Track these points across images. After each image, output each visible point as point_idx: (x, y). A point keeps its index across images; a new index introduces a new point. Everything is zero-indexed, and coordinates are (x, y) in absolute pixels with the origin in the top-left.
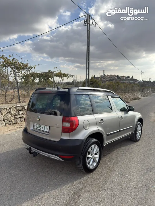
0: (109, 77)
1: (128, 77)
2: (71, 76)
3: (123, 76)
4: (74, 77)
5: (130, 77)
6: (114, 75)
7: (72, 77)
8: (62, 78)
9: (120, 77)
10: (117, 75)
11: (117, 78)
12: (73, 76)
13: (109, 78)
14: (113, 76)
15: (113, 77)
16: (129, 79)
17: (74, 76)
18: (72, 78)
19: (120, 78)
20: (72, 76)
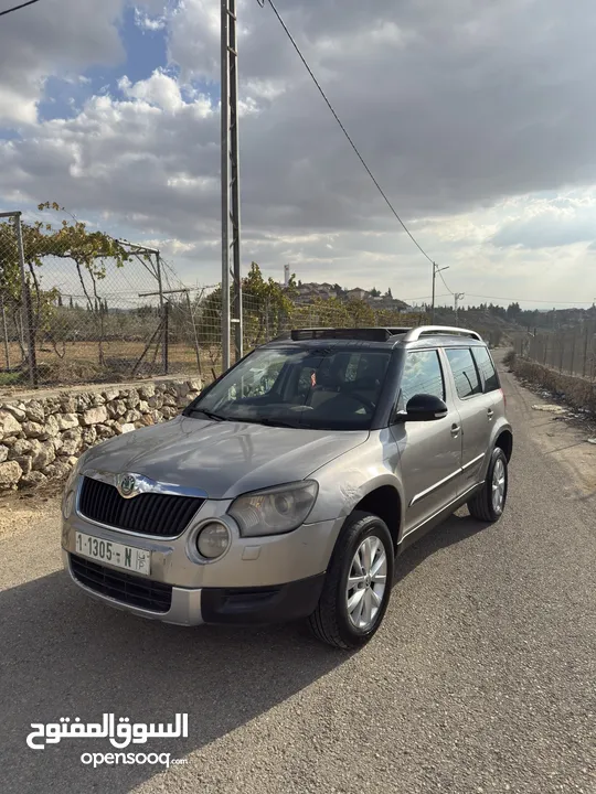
0: (305, 290)
1: (375, 293)
2: (142, 256)
3: (358, 290)
4: (158, 259)
5: (379, 293)
6: (325, 285)
7: (148, 257)
8: (88, 266)
9: (346, 292)
10: (336, 286)
11: (334, 295)
12: (153, 256)
13: (307, 294)
14: (321, 288)
15: (322, 292)
16: (376, 301)
17: (157, 253)
18: (147, 262)
19: (346, 297)
20: (147, 253)
